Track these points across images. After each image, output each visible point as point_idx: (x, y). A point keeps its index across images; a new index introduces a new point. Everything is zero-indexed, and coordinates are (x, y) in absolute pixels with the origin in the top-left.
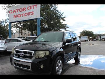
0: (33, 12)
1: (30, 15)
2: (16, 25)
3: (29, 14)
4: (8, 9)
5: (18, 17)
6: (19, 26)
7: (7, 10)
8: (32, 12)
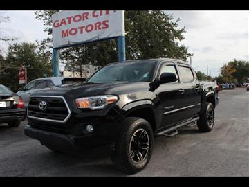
0: (107, 21)
1: (100, 28)
2: (67, 53)
3: (98, 26)
4: (47, 17)
5: (71, 34)
6: (74, 55)
7: (46, 19)
8: (104, 23)
